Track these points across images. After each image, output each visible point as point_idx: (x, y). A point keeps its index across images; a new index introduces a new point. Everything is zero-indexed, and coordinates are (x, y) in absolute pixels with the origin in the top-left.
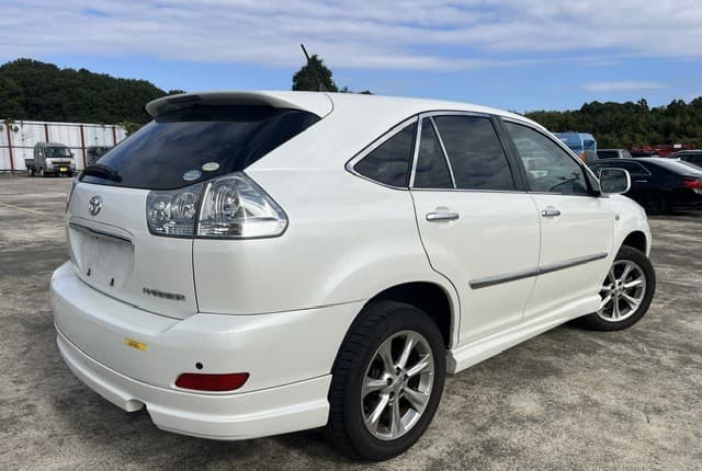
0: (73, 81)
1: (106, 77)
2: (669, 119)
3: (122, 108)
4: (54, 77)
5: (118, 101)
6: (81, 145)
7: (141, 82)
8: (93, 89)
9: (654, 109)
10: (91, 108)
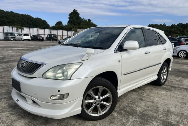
0: (8, 15)
1: (18, 14)
2: (171, 29)
3: (22, 22)
4: (3, 13)
5: (21, 20)
6: (3, 32)
7: (27, 15)
8: (14, 17)
9: (167, 26)
10: (13, 22)
